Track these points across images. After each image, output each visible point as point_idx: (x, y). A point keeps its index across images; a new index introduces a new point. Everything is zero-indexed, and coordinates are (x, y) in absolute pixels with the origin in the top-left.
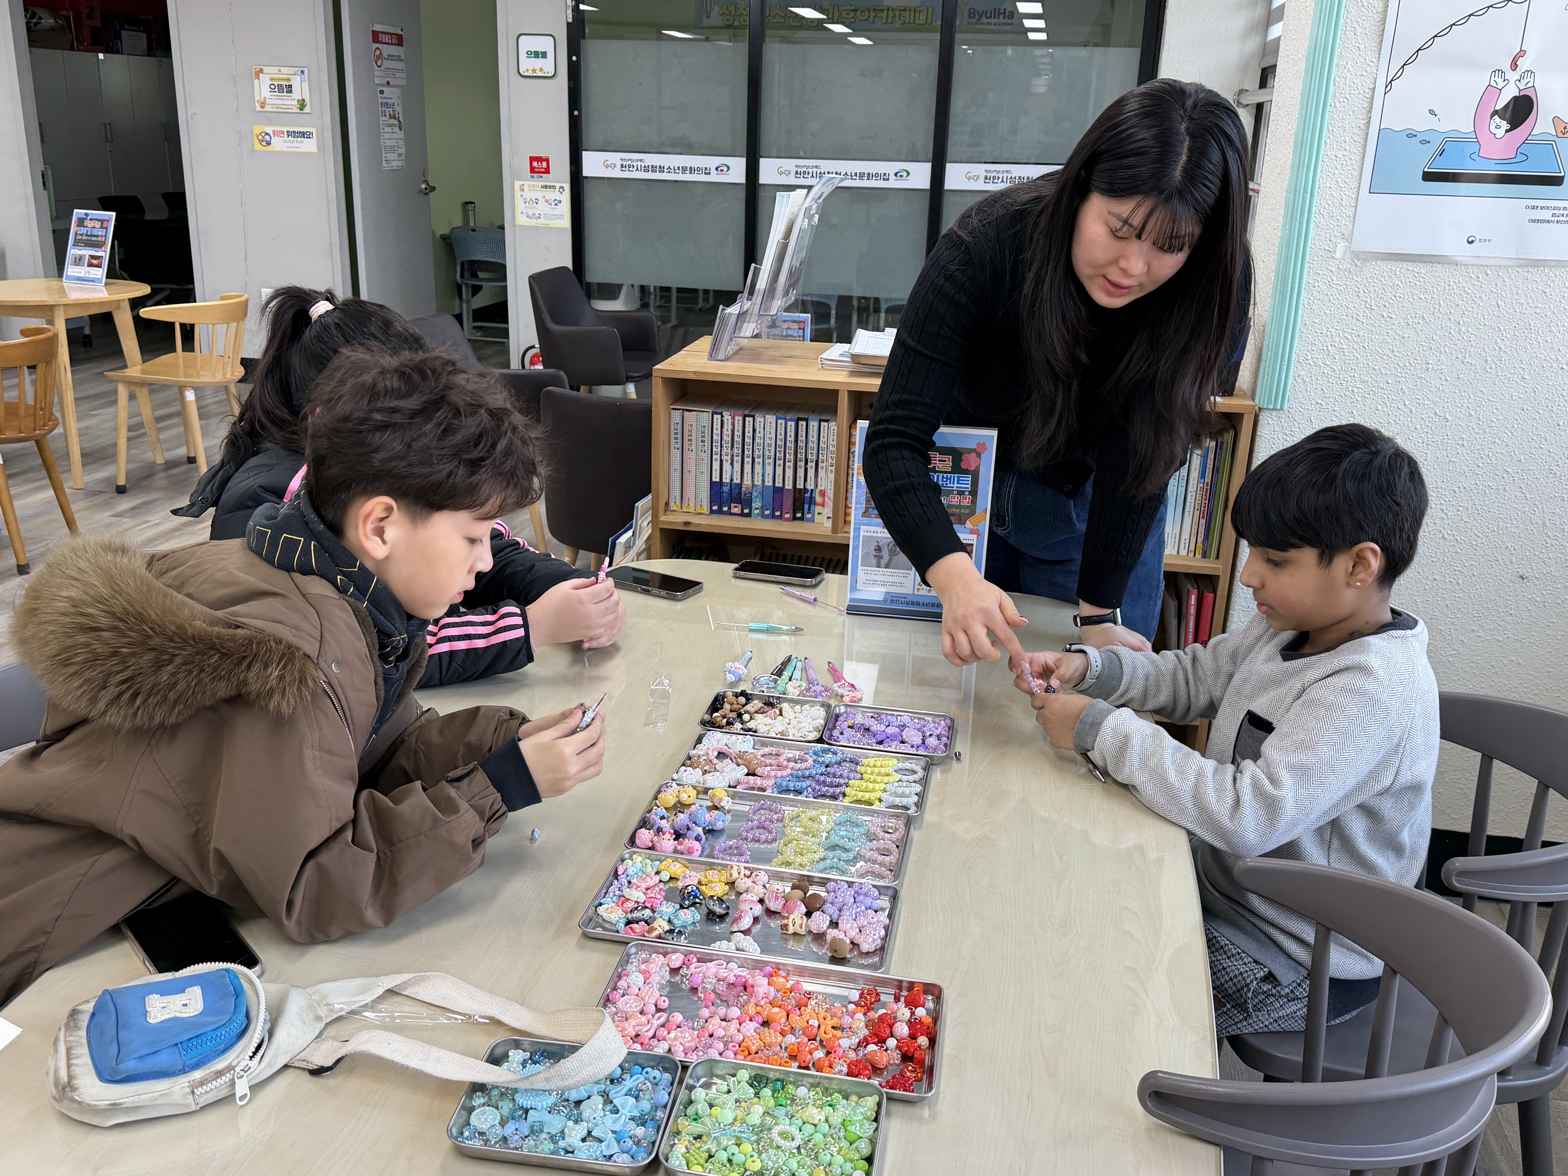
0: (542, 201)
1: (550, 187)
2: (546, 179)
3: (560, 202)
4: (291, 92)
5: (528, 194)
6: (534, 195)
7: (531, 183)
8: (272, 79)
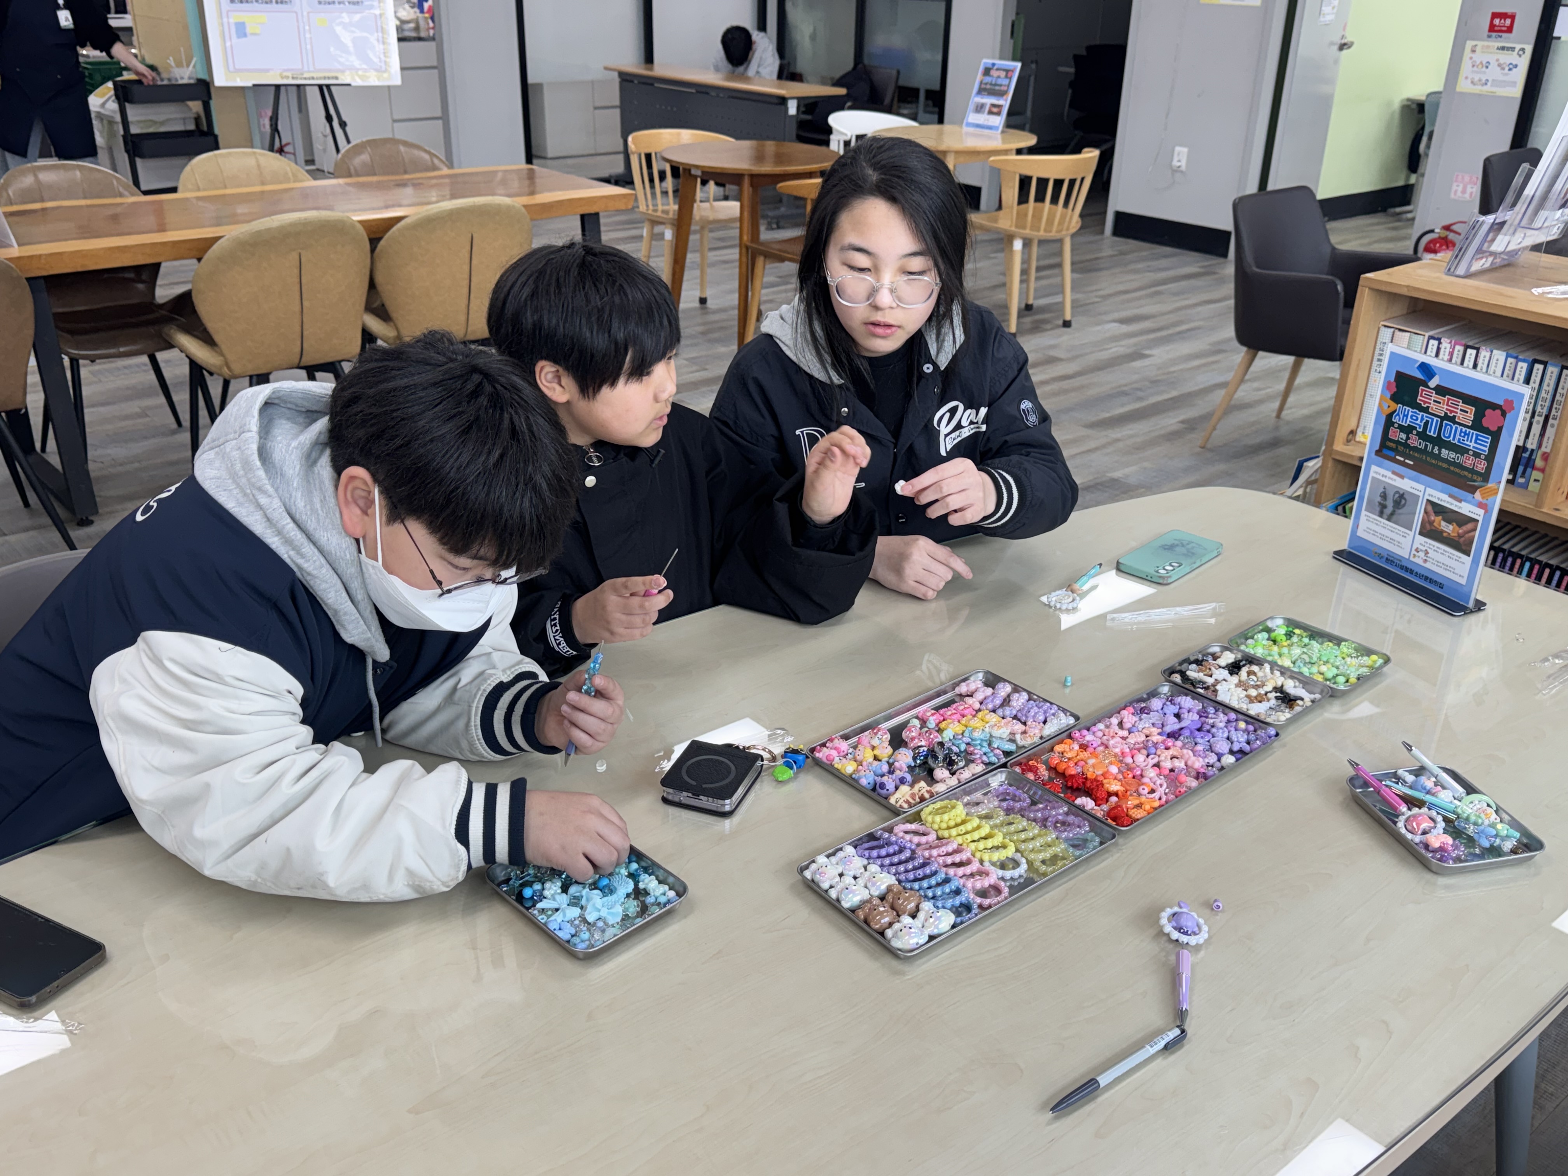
0: (1493, 65)
1: (1508, 49)
2: (1506, 40)
3: (1516, 66)
5: (1479, 57)
6: (1485, 58)
7: (1486, 43)
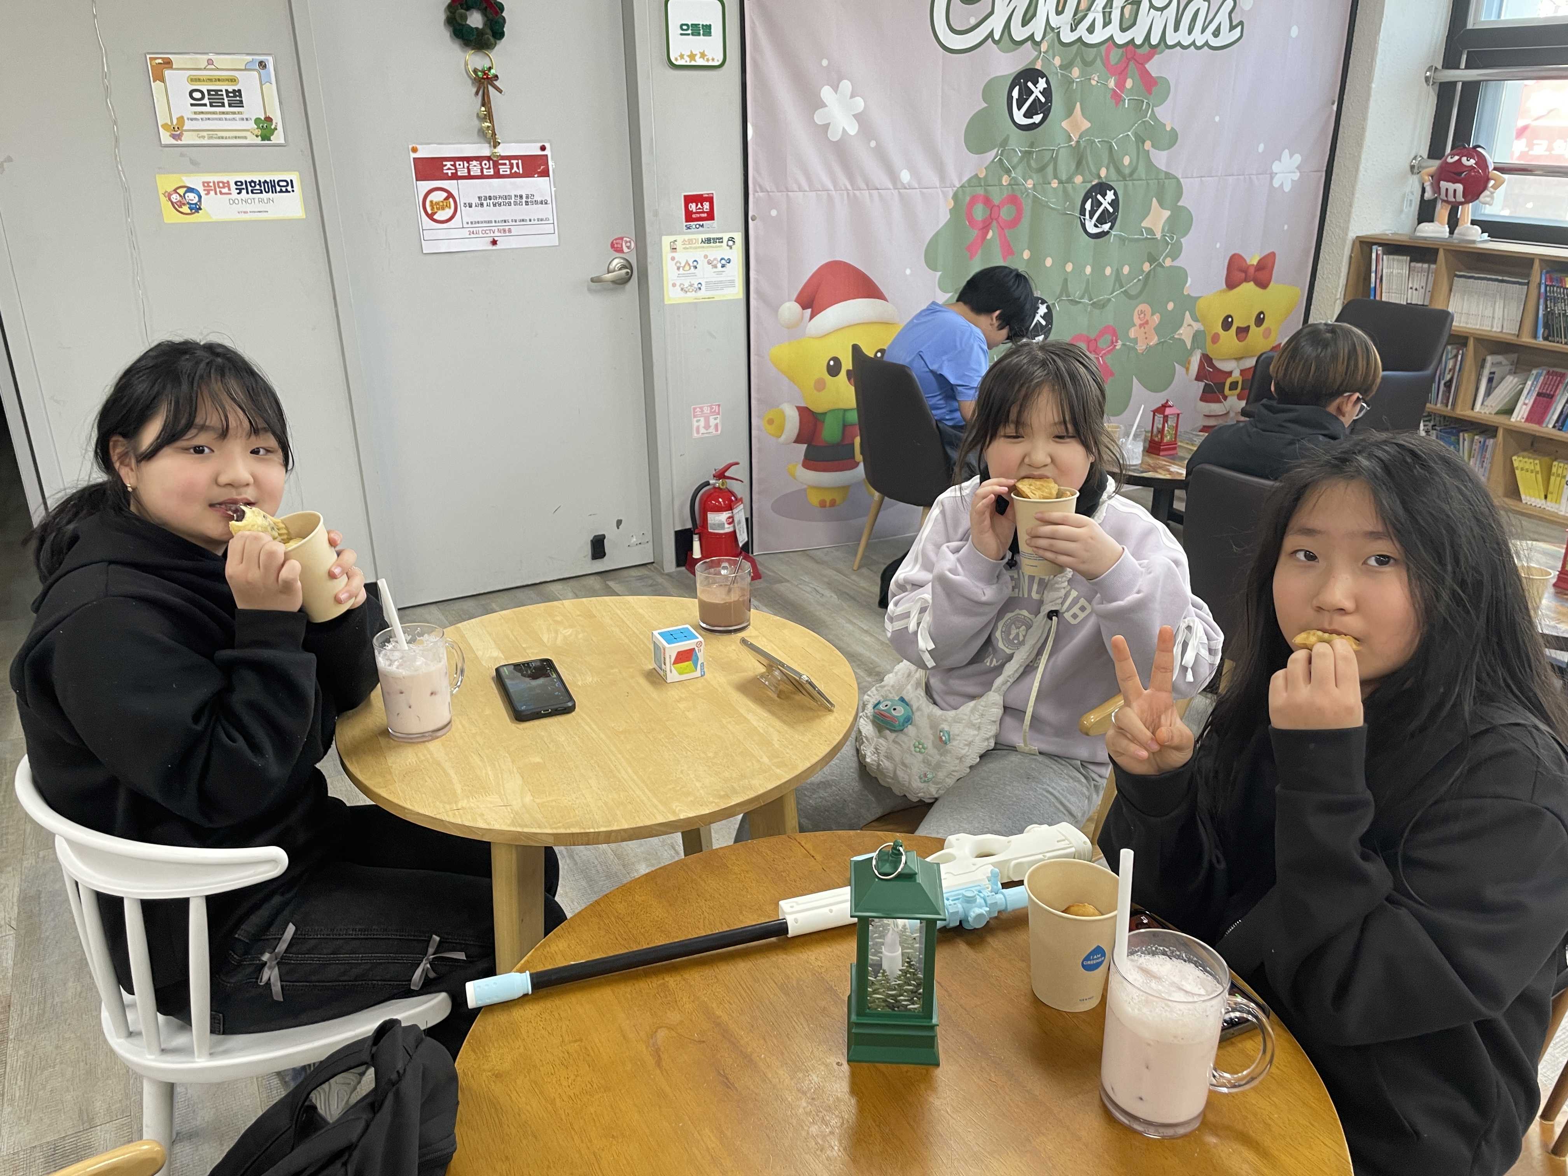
1: (714, 240)
2: (710, 229)
3: (729, 261)
4: (240, 104)
5: (682, 255)
7: (687, 237)
8: (194, 80)
